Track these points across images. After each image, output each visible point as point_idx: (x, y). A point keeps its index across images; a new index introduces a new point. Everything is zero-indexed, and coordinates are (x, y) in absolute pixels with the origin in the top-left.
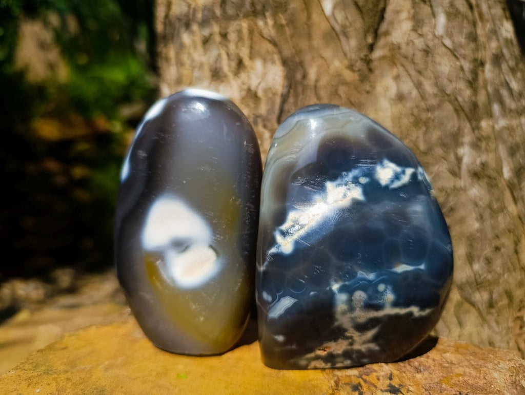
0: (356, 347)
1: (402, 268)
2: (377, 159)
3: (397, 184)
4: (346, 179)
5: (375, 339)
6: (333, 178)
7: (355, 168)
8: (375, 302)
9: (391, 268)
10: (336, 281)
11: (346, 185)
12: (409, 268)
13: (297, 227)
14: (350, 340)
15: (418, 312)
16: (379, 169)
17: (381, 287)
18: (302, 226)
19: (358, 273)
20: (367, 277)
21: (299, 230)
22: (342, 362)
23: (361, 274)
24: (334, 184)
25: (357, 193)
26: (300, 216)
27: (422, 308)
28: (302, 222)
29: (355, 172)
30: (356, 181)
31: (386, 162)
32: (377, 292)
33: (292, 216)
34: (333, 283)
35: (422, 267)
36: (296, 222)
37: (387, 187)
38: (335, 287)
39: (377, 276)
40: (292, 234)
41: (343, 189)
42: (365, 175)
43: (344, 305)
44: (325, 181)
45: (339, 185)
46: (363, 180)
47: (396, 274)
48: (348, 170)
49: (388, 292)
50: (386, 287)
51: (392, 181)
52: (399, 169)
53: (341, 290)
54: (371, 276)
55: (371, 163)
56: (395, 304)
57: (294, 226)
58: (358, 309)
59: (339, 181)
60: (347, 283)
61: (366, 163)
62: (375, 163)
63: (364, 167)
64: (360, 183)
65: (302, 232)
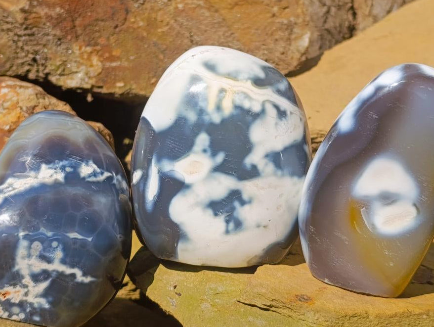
0: (30, 299)
1: (73, 235)
2: (84, 159)
3: (93, 179)
4: (57, 165)
5: (45, 294)
6: (48, 162)
7: (66, 160)
8: (47, 254)
9: (67, 233)
10: (24, 230)
11: (55, 169)
12: (80, 237)
13: (10, 189)
14: (26, 290)
15: (81, 276)
16: (83, 165)
17: (55, 244)
18: (14, 189)
19: (41, 229)
20: (46, 233)
21: (10, 191)
22: (17, 315)
23: (42, 230)
24: (48, 166)
25: (60, 177)
26: (15, 182)
27: (85, 274)
28: (15, 186)
29: (65, 163)
30: (63, 168)
31: (91, 162)
32: (51, 246)
33: (10, 180)
34: (21, 230)
35: (90, 239)
36: (11, 185)
37: (84, 178)
38: (21, 234)
39: (54, 235)
40: (5, 193)
41: (52, 171)
42: (71, 166)
43: (24, 250)
44: (42, 163)
45: (50, 168)
46: (68, 169)
47: (68, 237)
48: (61, 160)
49: (59, 249)
50: (58, 245)
51: (90, 176)
52: (98, 170)
53: (25, 237)
54: (50, 234)
55: (79, 160)
56: (63, 262)
57: (9, 188)
58: (34, 257)
59: (51, 165)
60: (31, 233)
61: (75, 159)
62: (82, 161)
63: (73, 161)
64: (65, 171)
65: (12, 193)
